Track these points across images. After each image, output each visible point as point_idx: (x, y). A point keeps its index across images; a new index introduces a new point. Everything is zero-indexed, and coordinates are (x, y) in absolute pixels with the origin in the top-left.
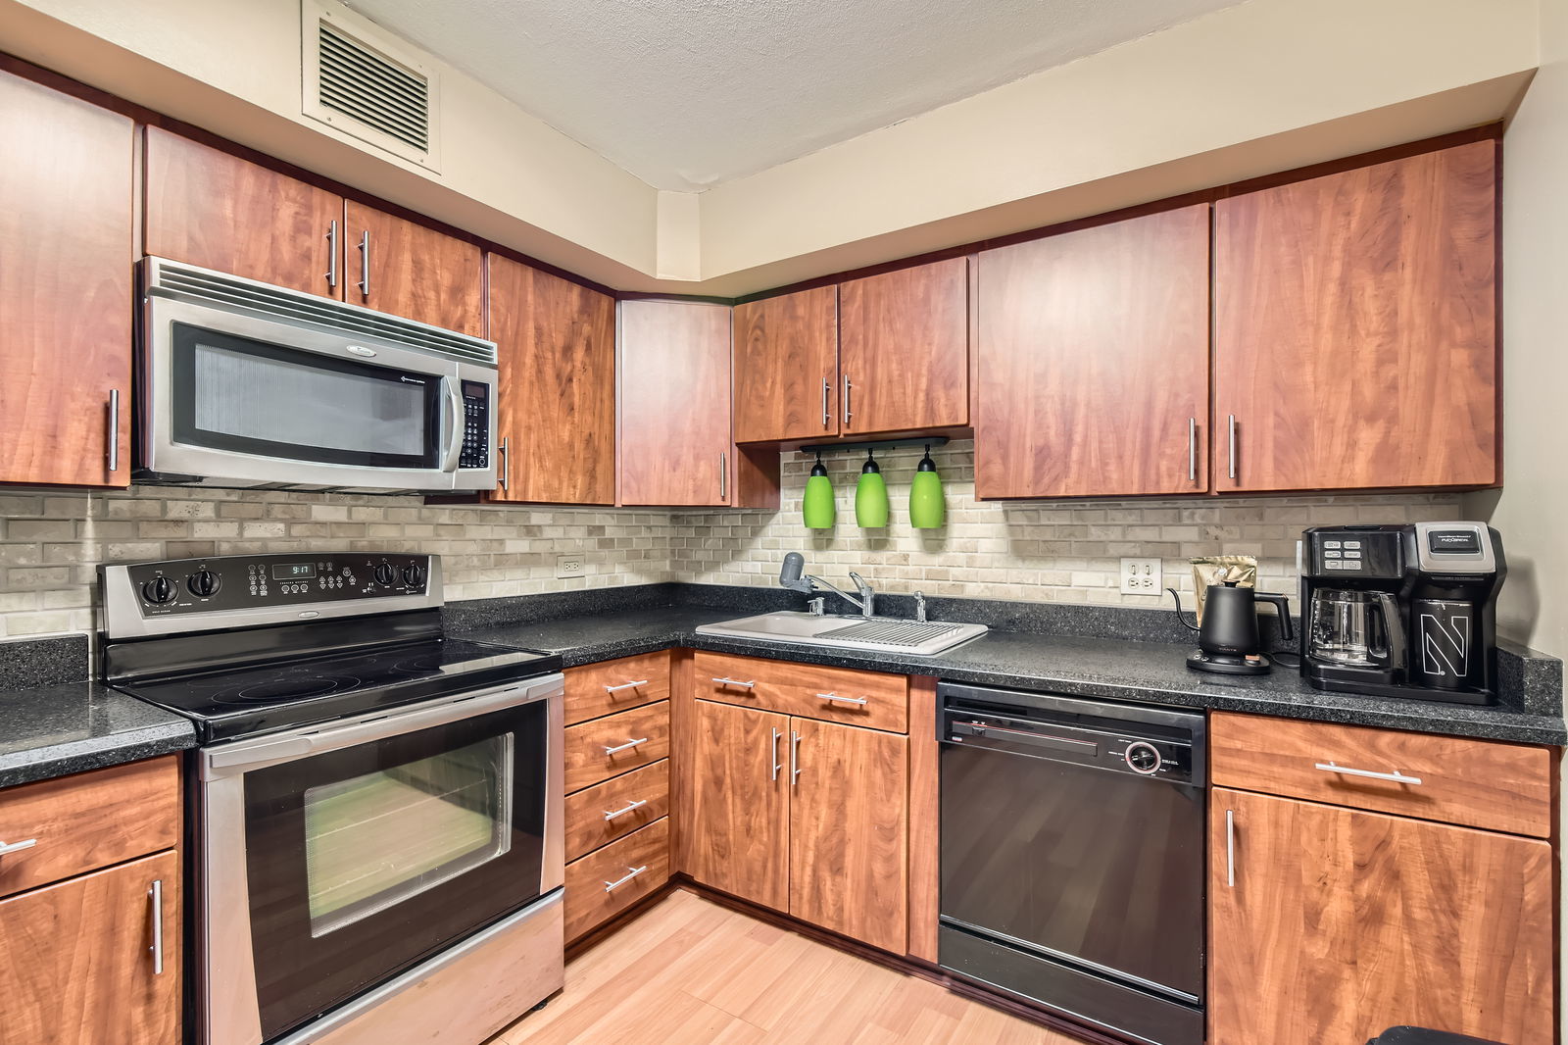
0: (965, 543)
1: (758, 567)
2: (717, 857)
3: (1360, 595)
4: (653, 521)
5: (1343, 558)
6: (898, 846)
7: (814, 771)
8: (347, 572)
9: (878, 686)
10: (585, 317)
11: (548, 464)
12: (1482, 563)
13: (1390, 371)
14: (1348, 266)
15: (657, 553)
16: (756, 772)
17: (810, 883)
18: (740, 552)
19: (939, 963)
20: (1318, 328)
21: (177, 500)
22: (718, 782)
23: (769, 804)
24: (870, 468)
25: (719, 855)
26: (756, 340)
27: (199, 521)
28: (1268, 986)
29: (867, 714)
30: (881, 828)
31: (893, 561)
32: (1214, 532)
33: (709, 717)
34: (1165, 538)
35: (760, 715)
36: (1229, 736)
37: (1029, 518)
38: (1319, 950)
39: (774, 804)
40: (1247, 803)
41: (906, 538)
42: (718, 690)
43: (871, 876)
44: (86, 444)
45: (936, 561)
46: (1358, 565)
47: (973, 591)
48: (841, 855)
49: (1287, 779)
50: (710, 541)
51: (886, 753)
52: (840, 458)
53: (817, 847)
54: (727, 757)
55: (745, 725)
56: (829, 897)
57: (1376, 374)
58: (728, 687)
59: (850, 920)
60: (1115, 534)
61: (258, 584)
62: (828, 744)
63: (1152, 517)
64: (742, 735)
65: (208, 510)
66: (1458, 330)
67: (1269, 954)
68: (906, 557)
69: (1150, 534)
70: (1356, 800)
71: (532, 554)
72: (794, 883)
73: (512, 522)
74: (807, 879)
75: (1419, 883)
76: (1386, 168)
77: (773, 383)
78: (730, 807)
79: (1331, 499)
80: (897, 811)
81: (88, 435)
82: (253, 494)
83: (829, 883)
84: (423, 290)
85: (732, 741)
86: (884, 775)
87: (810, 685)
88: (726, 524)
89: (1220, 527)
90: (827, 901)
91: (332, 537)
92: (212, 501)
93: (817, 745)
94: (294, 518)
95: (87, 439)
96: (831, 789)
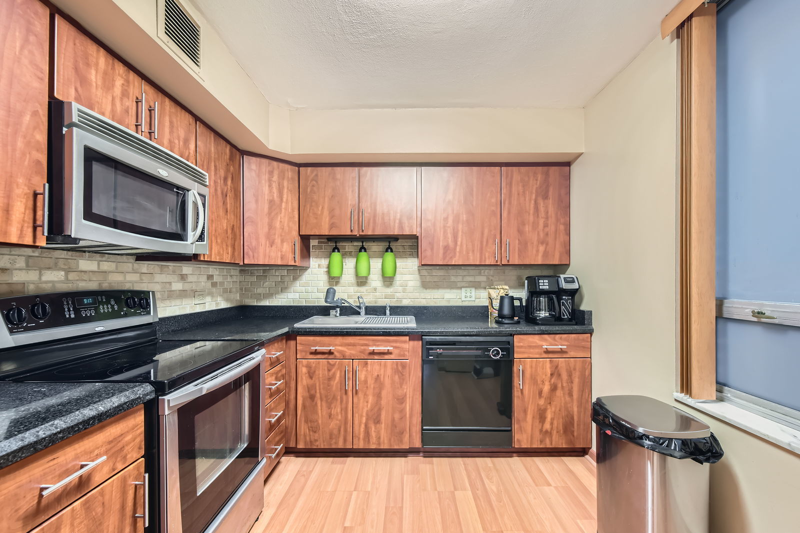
0: (402, 283)
1: (297, 296)
2: (311, 433)
3: (546, 296)
4: (233, 272)
5: (544, 285)
6: (406, 405)
7: (366, 382)
8: (113, 302)
9: (396, 341)
10: (231, 163)
11: (219, 241)
12: (575, 286)
13: (547, 229)
14: (536, 196)
15: (234, 290)
16: (334, 388)
17: (363, 431)
18: (286, 288)
19: (423, 446)
20: (529, 214)
21: (3, 254)
22: (312, 397)
23: (341, 401)
24: (363, 250)
25: (313, 431)
26: (313, 186)
27: (16, 269)
28: (529, 417)
29: (391, 353)
30: (398, 399)
31: (369, 291)
32: (491, 278)
33: (306, 367)
34: (476, 280)
35: (336, 361)
36: (519, 342)
37: (428, 273)
38: (542, 402)
39: (344, 402)
40: (524, 362)
41: (375, 280)
42: (312, 353)
43: (393, 420)
44: (24, 217)
45: (389, 291)
46: (547, 287)
47: (406, 303)
48: (379, 415)
49: (534, 353)
50: (267, 283)
51: (400, 368)
52: (343, 244)
53: (367, 415)
54: (317, 385)
55: (328, 367)
56: (373, 434)
57: (543, 230)
58: (317, 351)
59: (384, 441)
60: (460, 278)
61: (69, 310)
62: (373, 369)
63: (472, 272)
64: (326, 372)
65: (21, 262)
66: (561, 219)
67: (530, 407)
68: (375, 289)
69: (471, 279)
70: (551, 356)
71: (184, 290)
72: (355, 434)
73: (175, 272)
74: (362, 430)
75: (565, 376)
76: (545, 168)
77: (323, 208)
78: (319, 408)
79: (523, 267)
80: (405, 391)
81: (25, 211)
82: (47, 252)
83: (373, 429)
84: (173, 138)
85: (321, 376)
86: (399, 377)
87: (363, 345)
88: (277, 274)
89: (493, 276)
90: (372, 437)
91: (90, 281)
92: (24, 256)
93: (367, 370)
94: (70, 268)
95: (25, 214)
96: (374, 388)
